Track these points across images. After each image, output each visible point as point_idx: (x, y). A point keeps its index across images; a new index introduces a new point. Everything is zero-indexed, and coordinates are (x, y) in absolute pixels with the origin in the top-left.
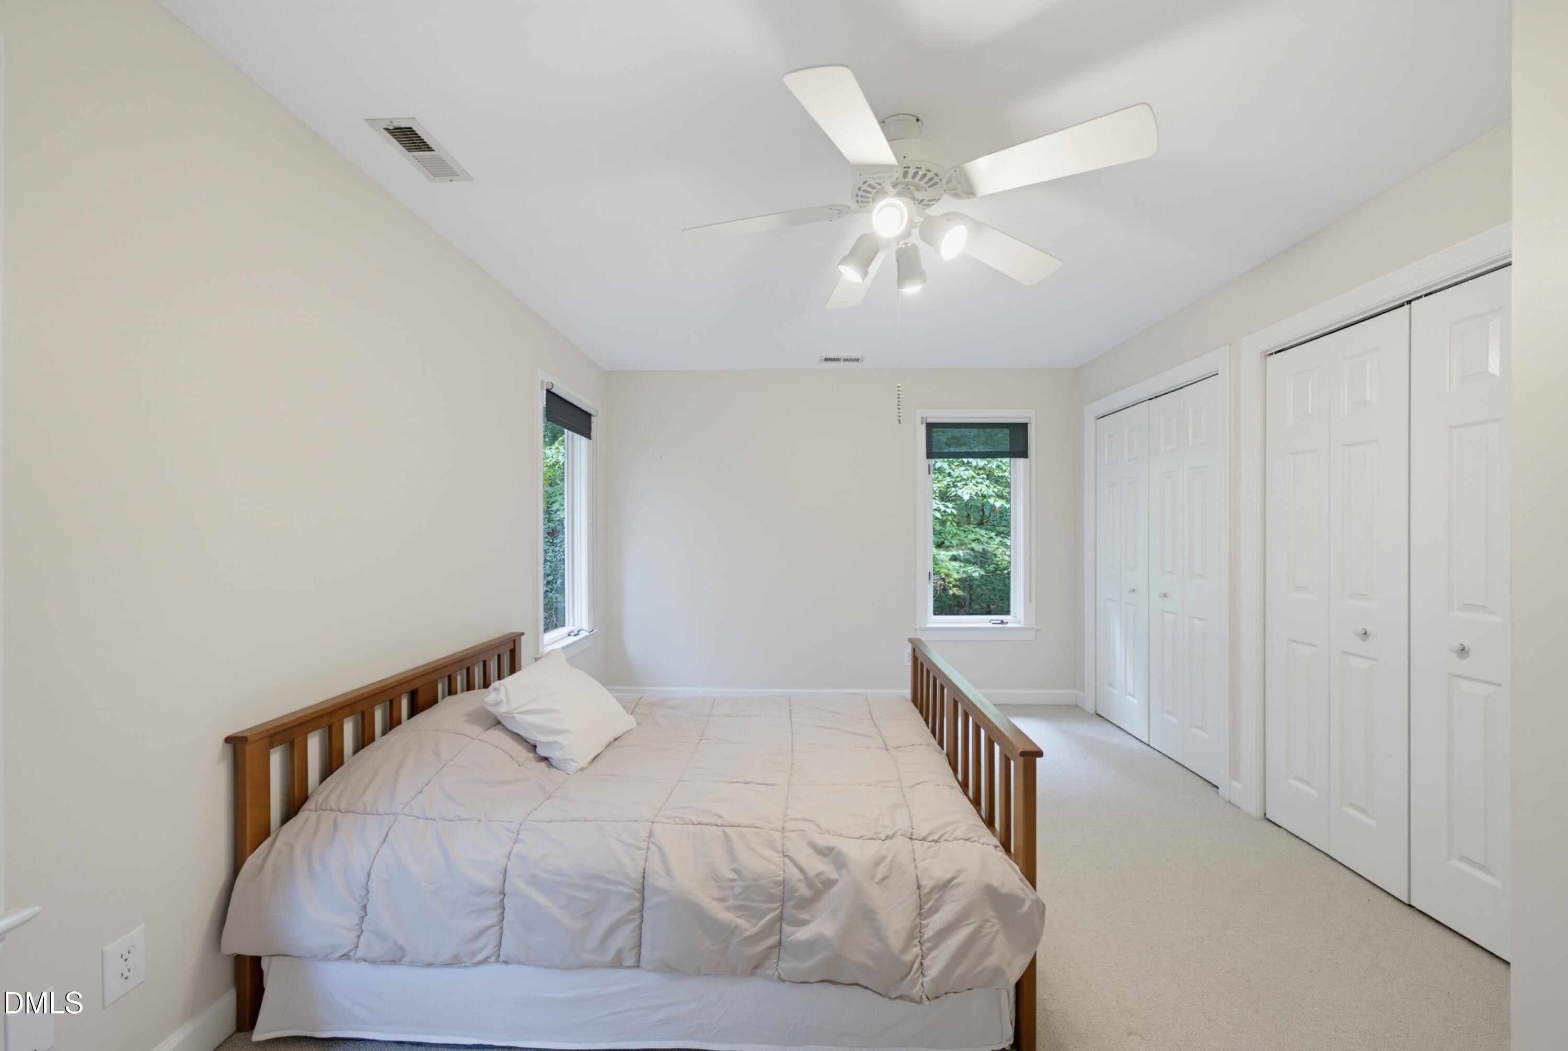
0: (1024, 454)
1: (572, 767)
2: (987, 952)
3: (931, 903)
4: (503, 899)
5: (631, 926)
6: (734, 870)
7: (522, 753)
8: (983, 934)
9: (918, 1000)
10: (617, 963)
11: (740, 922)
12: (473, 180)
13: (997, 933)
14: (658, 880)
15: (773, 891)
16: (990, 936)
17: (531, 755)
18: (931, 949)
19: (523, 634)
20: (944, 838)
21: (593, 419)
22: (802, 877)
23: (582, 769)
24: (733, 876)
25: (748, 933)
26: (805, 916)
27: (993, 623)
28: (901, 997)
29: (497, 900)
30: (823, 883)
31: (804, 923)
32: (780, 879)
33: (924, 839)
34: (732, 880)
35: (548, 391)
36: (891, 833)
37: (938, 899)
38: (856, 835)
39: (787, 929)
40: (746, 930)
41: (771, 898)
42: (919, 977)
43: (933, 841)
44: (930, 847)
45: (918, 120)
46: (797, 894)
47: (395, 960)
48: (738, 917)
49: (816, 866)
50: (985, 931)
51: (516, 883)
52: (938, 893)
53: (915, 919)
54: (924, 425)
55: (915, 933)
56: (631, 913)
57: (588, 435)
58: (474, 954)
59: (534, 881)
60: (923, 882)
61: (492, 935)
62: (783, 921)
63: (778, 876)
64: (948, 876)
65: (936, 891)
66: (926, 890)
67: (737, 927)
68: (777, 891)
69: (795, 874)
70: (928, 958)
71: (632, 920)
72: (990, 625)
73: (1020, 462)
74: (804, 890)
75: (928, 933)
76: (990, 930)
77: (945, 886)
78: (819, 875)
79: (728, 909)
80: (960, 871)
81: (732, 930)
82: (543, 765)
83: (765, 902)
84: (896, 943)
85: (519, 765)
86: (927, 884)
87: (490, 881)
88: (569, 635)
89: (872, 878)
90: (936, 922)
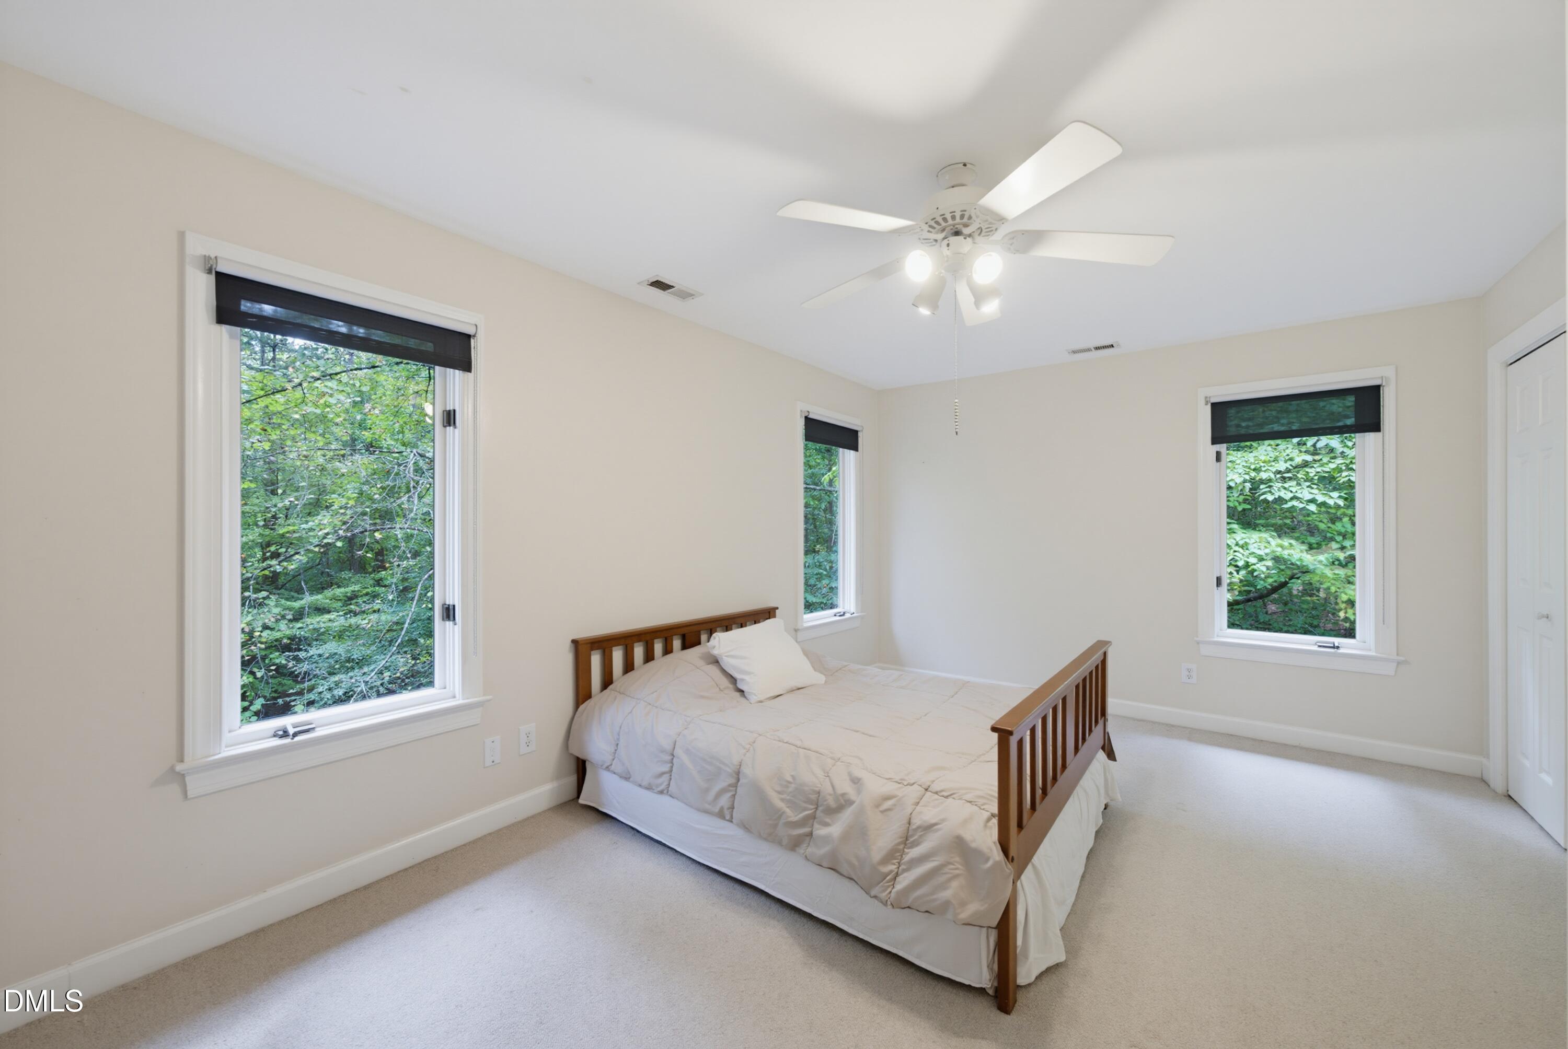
0: (1375, 426)
1: (754, 699)
2: (943, 886)
3: (916, 837)
4: (673, 759)
5: (729, 794)
6: (792, 776)
7: (725, 682)
8: (944, 872)
9: (885, 902)
10: (721, 815)
11: (788, 810)
12: (703, 294)
13: (957, 876)
14: (746, 770)
15: (810, 796)
16: (950, 875)
17: (731, 686)
18: (905, 871)
19: (777, 608)
20: (953, 796)
21: (860, 434)
22: (832, 792)
23: (761, 702)
24: (790, 779)
25: (790, 819)
26: (828, 820)
27: (1320, 646)
28: (875, 897)
29: (670, 758)
30: (845, 801)
31: (827, 825)
32: (817, 789)
33: (936, 793)
34: (789, 782)
35: (806, 418)
36: (912, 782)
37: (921, 836)
38: (888, 777)
39: (816, 826)
40: (790, 817)
41: (809, 801)
42: (889, 886)
43: (943, 796)
44: (937, 800)
45: (965, 165)
46: (825, 803)
47: (627, 778)
48: (788, 807)
49: (845, 787)
50: (946, 870)
51: (679, 752)
52: (921, 831)
53: (899, 844)
54: (1209, 407)
55: (894, 854)
56: (730, 785)
57: (855, 448)
58: (657, 786)
59: (687, 752)
60: (913, 821)
61: (666, 777)
62: (816, 820)
63: (817, 787)
64: (933, 821)
65: (920, 830)
66: (914, 827)
67: (784, 813)
68: (814, 797)
69: (830, 790)
70: (901, 876)
71: (731, 791)
72: (1315, 648)
73: (1371, 437)
74: (831, 802)
75: (907, 858)
76: (952, 871)
77: (928, 828)
78: (843, 795)
79: (782, 800)
80: (943, 820)
81: (780, 814)
82: (738, 694)
83: (805, 802)
84: (877, 856)
85: (720, 690)
86: (917, 822)
87: (669, 747)
88: (835, 615)
89: (878, 806)
90: (914, 853)
